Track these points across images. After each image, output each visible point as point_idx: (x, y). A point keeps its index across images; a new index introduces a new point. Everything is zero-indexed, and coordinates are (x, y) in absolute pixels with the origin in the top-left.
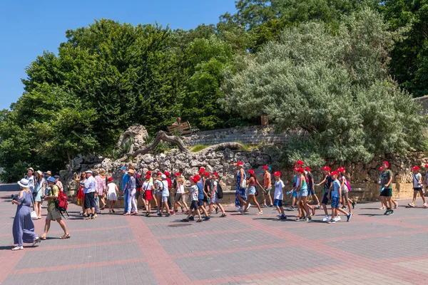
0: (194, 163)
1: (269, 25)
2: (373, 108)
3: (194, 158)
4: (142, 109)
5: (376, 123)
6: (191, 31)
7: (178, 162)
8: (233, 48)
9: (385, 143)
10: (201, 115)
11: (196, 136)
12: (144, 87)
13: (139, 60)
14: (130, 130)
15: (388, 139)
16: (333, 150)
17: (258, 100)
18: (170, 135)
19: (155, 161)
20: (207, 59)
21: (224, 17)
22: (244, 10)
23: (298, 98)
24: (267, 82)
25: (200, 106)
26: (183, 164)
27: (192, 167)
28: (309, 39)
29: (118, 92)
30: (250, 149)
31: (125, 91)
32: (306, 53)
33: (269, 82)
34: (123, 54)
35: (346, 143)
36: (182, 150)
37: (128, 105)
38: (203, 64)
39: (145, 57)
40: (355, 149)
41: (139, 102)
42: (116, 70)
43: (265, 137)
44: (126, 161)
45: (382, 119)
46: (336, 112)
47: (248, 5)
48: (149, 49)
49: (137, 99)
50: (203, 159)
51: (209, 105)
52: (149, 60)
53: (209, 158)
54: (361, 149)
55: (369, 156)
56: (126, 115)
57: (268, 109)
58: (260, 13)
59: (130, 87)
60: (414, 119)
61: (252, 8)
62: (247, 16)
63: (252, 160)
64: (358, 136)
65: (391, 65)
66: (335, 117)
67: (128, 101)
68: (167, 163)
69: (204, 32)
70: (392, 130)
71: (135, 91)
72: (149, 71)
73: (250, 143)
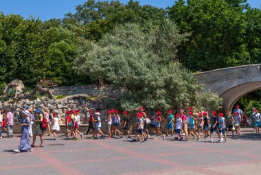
0: (60, 106)
1: (98, 23)
2: (171, 78)
3: (60, 103)
4: (20, 70)
5: (172, 87)
6: (46, 22)
7: (49, 105)
8: (76, 35)
9: (177, 99)
10: (54, 76)
11: (57, 89)
12: (23, 56)
13: (19, 38)
14: (13, 83)
15: (178, 97)
16: (147, 101)
17: (103, 69)
18: (44, 87)
19: (33, 104)
20: (58, 40)
21: (68, 15)
22: (81, 12)
23: (129, 69)
24: (108, 59)
25: (53, 71)
26: (53, 107)
27: (58, 109)
28: (131, 34)
29: (5, 58)
30: (93, 99)
31: (10, 58)
32: (130, 42)
33: (110, 59)
34: (10, 33)
35: (154, 97)
36: (50, 97)
37: (12, 66)
38: (56, 44)
39: (23, 36)
40: (160, 101)
41: (20, 65)
42: (5, 44)
43: (102, 92)
44: (12, 103)
45: (176, 85)
46: (150, 79)
47: (84, 9)
48: (26, 31)
49: (18, 63)
50: (66, 104)
51: (59, 70)
52: (26, 38)
53: (70, 103)
54: (163, 101)
55: (168, 106)
56: (10, 73)
57: (109, 74)
58: (91, 14)
59: (14, 55)
60: (193, 87)
61: (86, 11)
62: (82, 15)
63: (97, 106)
64: (162, 94)
65: (178, 54)
66: (149, 81)
67: (12, 64)
68: (42, 105)
69: (55, 23)
70: (181, 92)
71: (16, 58)
72: (26, 46)
73: (92, 96)
